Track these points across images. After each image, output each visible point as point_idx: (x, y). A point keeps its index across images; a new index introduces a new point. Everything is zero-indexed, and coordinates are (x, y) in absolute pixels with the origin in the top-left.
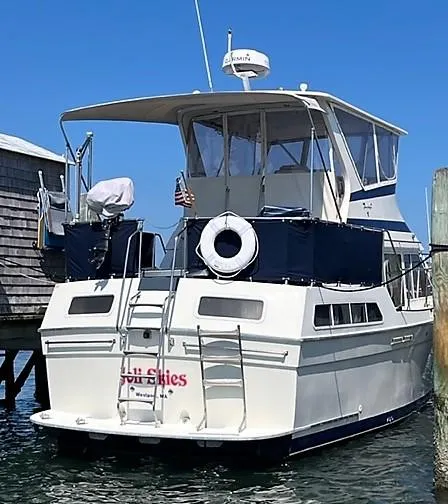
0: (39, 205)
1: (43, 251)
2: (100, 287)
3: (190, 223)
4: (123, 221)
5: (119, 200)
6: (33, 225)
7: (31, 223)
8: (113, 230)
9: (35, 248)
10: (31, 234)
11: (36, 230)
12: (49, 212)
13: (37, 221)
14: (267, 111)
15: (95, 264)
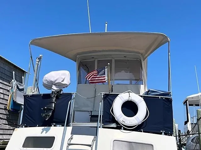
0: (11, 88)
1: (9, 111)
2: (45, 132)
3: (105, 96)
4: (63, 94)
5: (63, 81)
6: (6, 97)
7: (5, 96)
8: (57, 98)
9: (5, 109)
10: (4, 102)
11: (7, 100)
12: (16, 92)
13: (8, 96)
14: (115, 59)
15: (45, 117)
